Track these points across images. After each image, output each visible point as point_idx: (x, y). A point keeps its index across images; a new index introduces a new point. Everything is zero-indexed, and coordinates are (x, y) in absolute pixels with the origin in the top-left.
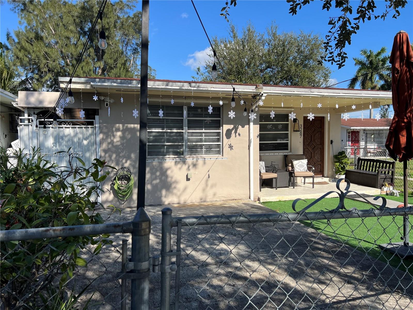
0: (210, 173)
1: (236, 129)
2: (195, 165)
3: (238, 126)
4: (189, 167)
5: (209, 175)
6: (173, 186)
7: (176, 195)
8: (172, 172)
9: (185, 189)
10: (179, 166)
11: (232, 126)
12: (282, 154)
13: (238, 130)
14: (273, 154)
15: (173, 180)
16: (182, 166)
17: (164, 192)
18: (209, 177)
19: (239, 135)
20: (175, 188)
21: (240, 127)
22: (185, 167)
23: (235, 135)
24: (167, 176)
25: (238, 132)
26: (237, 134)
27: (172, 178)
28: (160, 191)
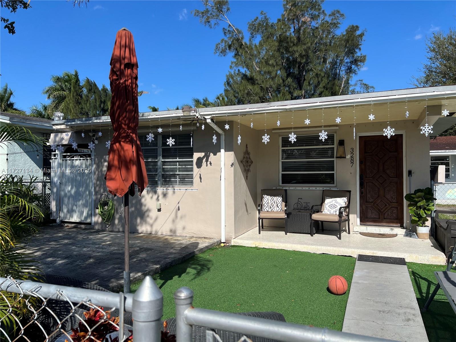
0: (180, 205)
1: (207, 157)
2: (165, 195)
3: (210, 154)
4: (158, 197)
5: (179, 207)
6: (146, 214)
7: (149, 224)
8: (145, 200)
9: (156, 219)
10: (150, 195)
11: (203, 154)
12: (321, 189)
13: (210, 158)
14: (307, 188)
15: (146, 208)
16: (153, 196)
17: (139, 220)
18: (179, 209)
19: (211, 163)
20: (148, 216)
21: (212, 154)
22: (155, 197)
23: (207, 163)
24: (141, 204)
25: (209, 160)
26: (208, 163)
27: (145, 206)
28: (136, 219)
